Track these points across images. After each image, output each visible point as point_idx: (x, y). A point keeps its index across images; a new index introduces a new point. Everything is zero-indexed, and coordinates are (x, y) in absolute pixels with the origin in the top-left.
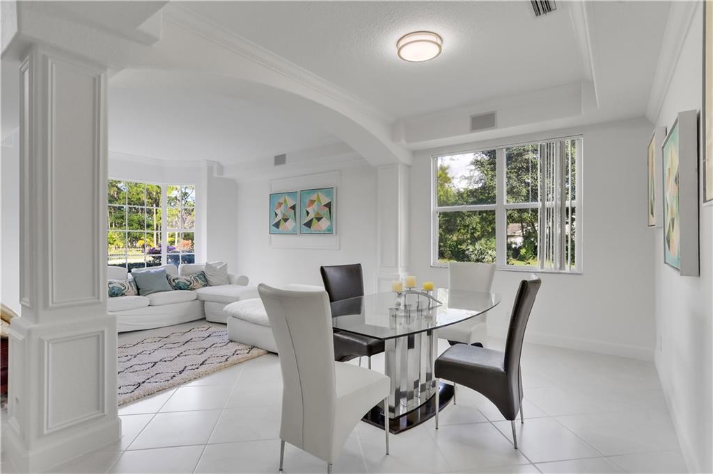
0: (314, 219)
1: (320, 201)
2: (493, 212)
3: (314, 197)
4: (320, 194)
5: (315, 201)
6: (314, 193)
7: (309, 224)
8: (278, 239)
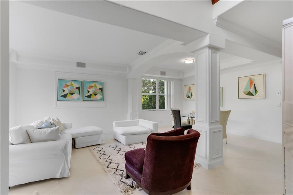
0: (93, 95)
1: (96, 87)
2: (155, 96)
3: (93, 85)
4: (96, 84)
5: (93, 86)
6: (93, 83)
7: (89, 96)
8: (64, 104)
